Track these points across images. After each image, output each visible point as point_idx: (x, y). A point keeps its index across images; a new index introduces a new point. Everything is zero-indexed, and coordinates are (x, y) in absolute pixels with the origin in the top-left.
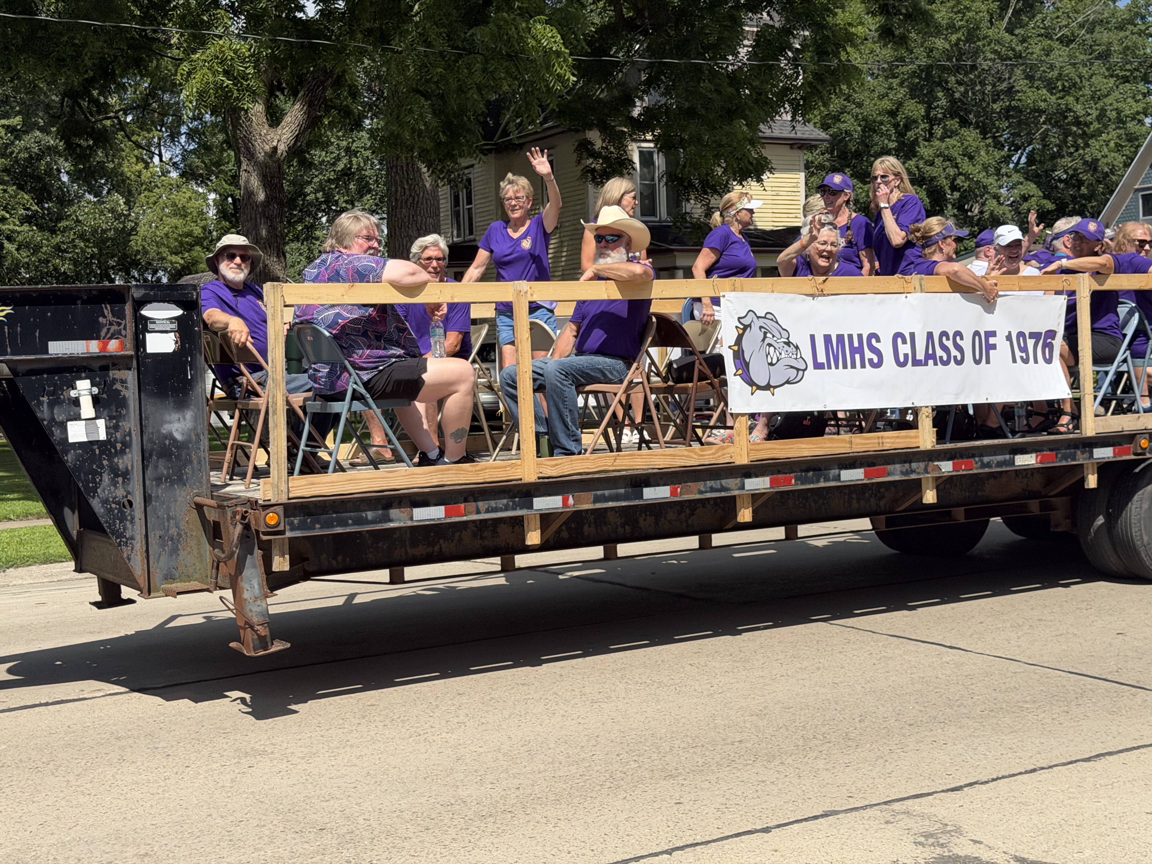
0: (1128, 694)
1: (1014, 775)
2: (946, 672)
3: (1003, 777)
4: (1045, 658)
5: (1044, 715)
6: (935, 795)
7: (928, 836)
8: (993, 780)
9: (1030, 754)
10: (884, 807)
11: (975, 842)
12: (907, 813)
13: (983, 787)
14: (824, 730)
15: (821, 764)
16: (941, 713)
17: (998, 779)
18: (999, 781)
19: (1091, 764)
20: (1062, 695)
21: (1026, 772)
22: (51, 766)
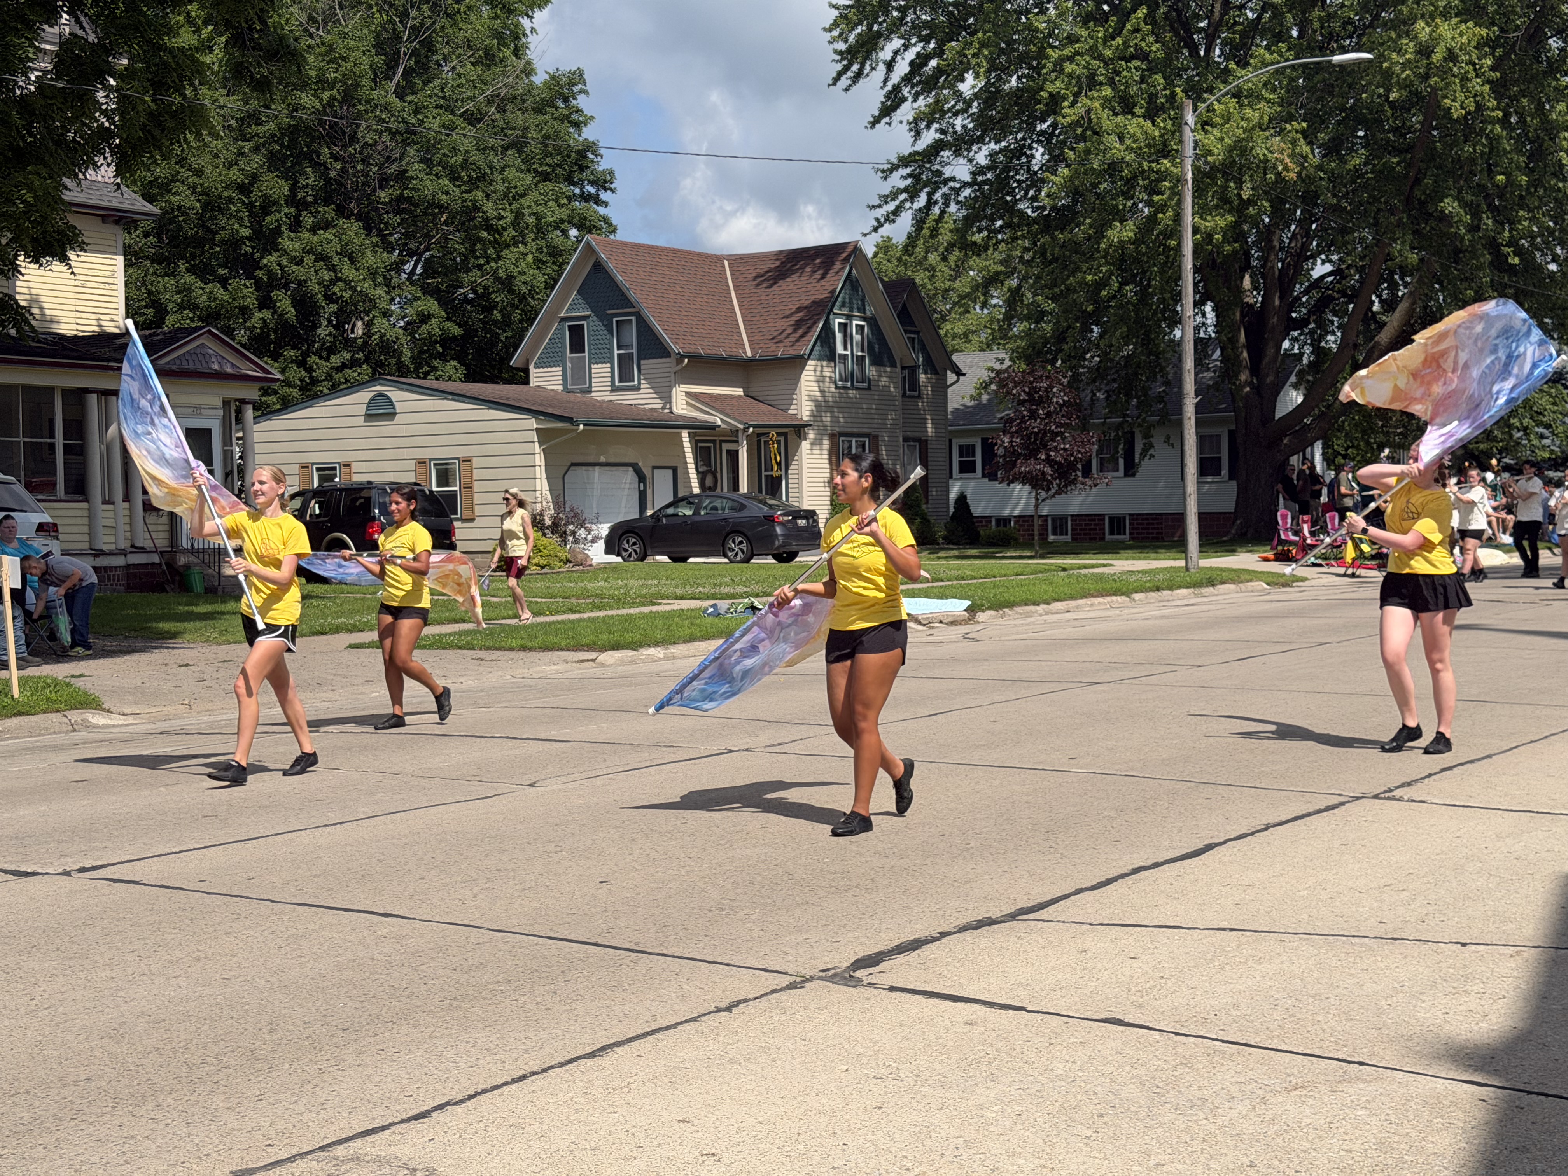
0: (626, 961)
1: (497, 1087)
2: (385, 950)
3: (484, 1091)
4: (515, 922)
5: (524, 999)
6: (393, 1128)
8: (471, 1097)
9: (515, 1055)
10: (321, 1154)
12: (356, 1159)
13: (459, 1109)
14: (216, 1049)
15: (219, 1101)
16: (385, 1010)
17: (477, 1094)
18: (479, 1097)
19: (597, 1060)
20: (543, 969)
21: (514, 1081)
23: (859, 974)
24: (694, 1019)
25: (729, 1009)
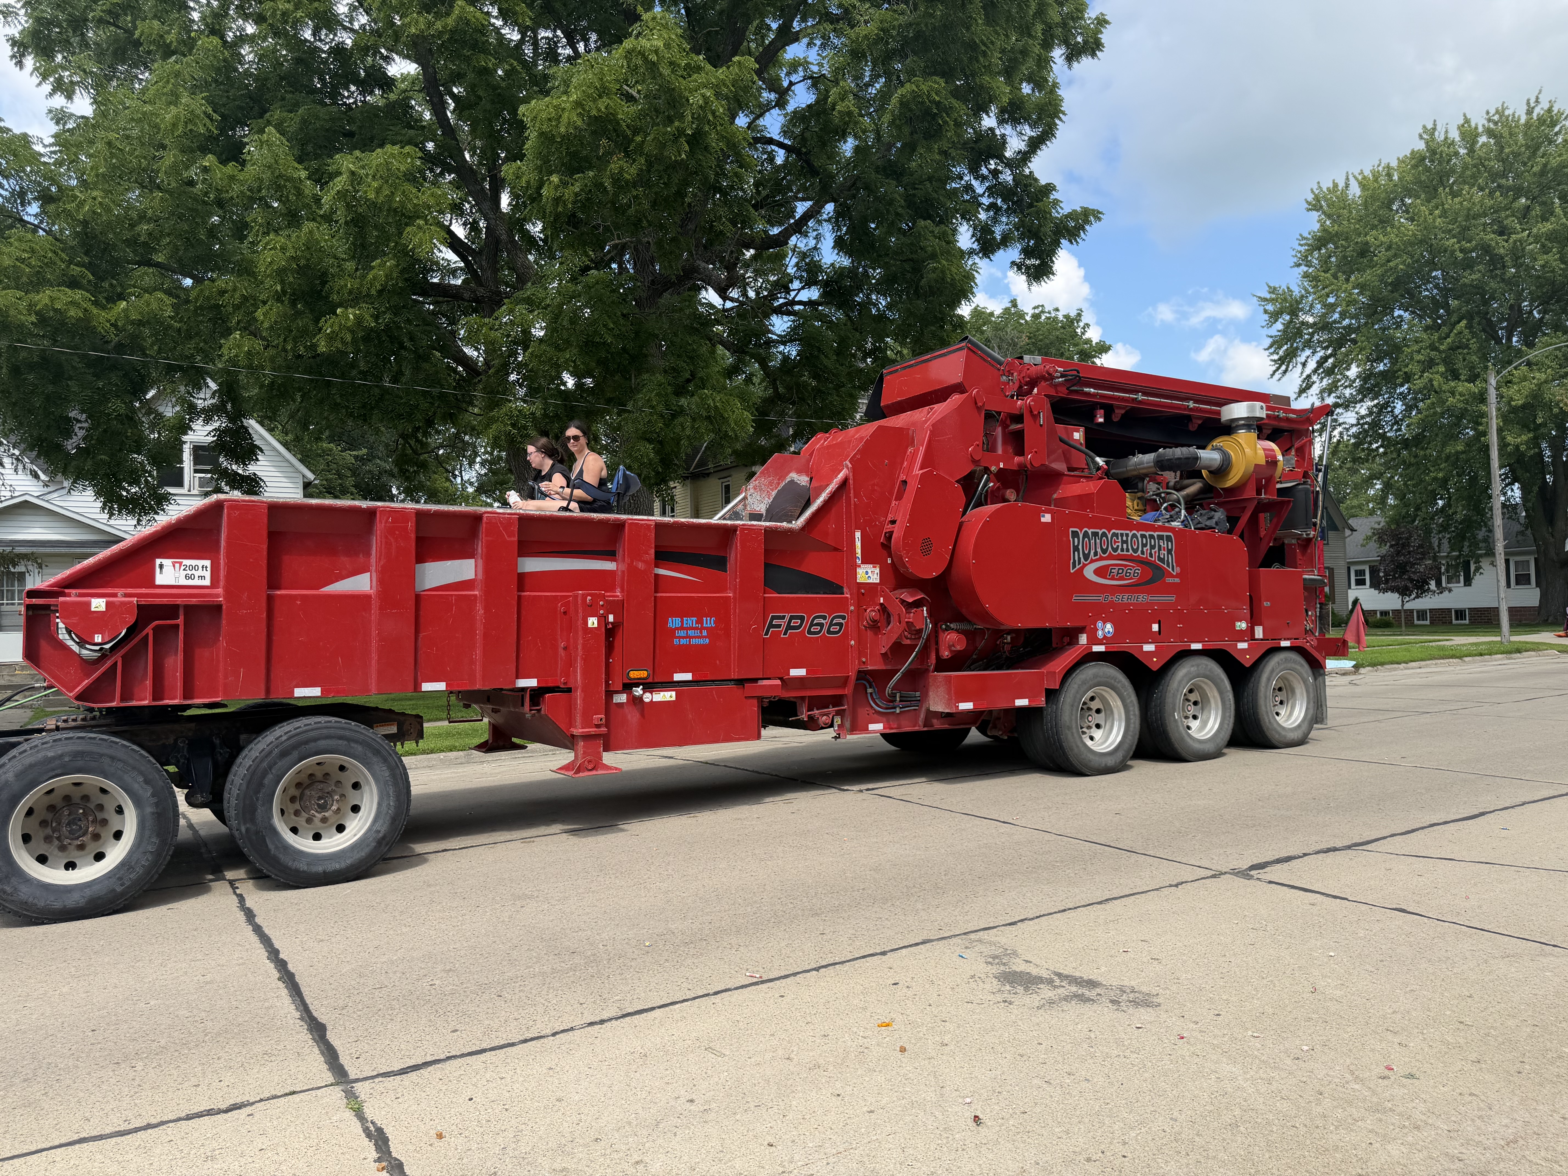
0: (1125, 856)
1: (1050, 914)
2: (1002, 840)
3: (1043, 915)
5: (1069, 871)
6: (997, 928)
7: (995, 957)
8: (1037, 918)
9: (1061, 899)
10: (966, 936)
11: (1027, 961)
12: (980, 941)
14: (920, 881)
15: (919, 906)
16: (999, 869)
17: (1039, 916)
19: (1103, 906)
20: (1081, 857)
22: (382, 905)
23: (1252, 873)
24: (1157, 889)
25: (1176, 886)
